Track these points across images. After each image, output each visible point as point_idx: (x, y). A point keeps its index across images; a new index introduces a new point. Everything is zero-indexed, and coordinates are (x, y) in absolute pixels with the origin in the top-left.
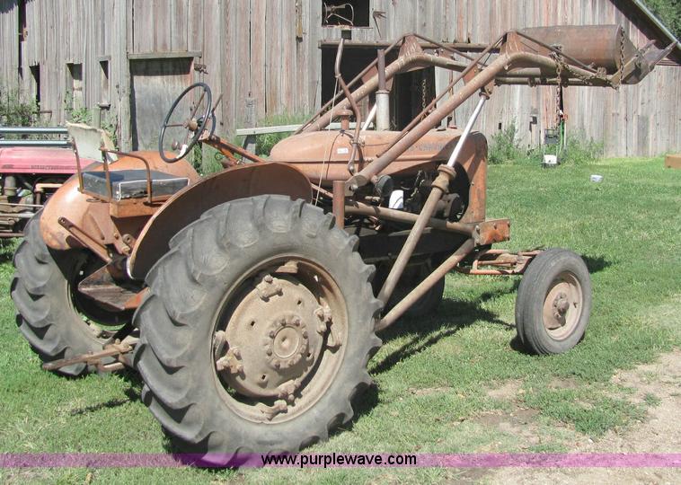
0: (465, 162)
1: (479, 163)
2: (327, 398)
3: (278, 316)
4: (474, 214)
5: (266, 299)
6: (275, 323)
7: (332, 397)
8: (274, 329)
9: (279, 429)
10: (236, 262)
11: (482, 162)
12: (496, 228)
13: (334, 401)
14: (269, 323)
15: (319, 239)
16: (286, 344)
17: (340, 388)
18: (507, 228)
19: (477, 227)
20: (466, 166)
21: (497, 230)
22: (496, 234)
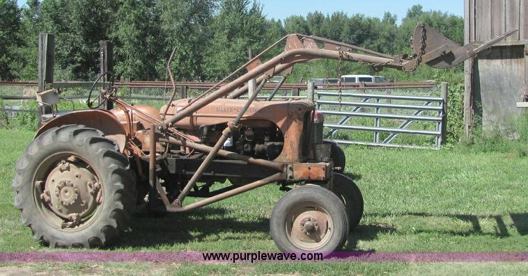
0: (278, 121)
1: (291, 123)
2: (90, 228)
3: (63, 179)
4: (287, 157)
5: (62, 171)
6: (61, 182)
7: (93, 228)
8: (60, 185)
9: (64, 234)
10: (42, 151)
11: (294, 122)
12: (309, 169)
13: (93, 230)
14: (58, 182)
15: (83, 147)
16: (67, 194)
17: (97, 224)
18: (322, 171)
19: (289, 166)
20: (280, 124)
21: (311, 171)
22: (310, 173)
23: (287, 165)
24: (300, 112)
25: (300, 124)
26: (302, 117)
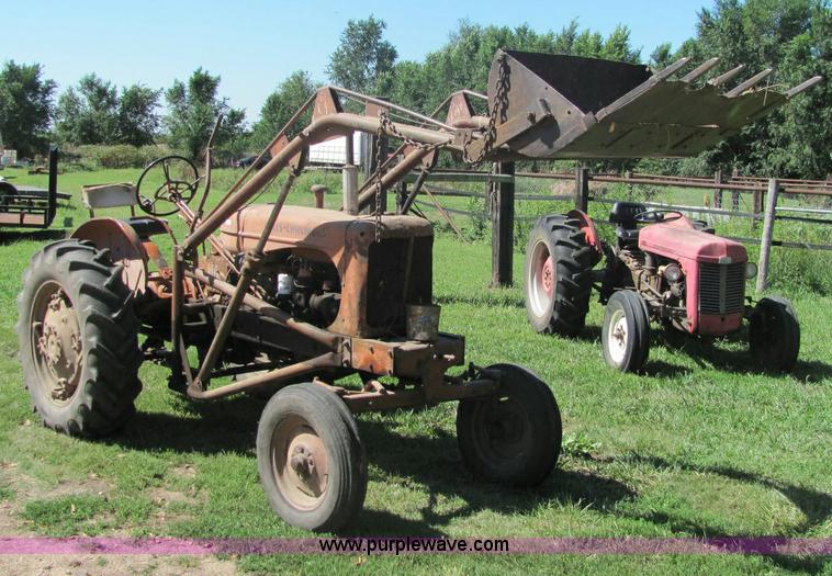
0: (334, 255)
1: (350, 259)
2: (71, 404)
4: (345, 325)
5: (54, 310)
11: (353, 259)
12: (373, 351)
13: (71, 407)
17: (75, 401)
18: (389, 357)
19: (346, 341)
20: (336, 260)
21: (374, 355)
22: (373, 361)
23: (343, 340)
24: (362, 240)
25: (361, 263)
26: (366, 249)
